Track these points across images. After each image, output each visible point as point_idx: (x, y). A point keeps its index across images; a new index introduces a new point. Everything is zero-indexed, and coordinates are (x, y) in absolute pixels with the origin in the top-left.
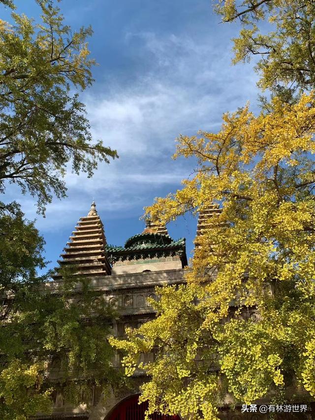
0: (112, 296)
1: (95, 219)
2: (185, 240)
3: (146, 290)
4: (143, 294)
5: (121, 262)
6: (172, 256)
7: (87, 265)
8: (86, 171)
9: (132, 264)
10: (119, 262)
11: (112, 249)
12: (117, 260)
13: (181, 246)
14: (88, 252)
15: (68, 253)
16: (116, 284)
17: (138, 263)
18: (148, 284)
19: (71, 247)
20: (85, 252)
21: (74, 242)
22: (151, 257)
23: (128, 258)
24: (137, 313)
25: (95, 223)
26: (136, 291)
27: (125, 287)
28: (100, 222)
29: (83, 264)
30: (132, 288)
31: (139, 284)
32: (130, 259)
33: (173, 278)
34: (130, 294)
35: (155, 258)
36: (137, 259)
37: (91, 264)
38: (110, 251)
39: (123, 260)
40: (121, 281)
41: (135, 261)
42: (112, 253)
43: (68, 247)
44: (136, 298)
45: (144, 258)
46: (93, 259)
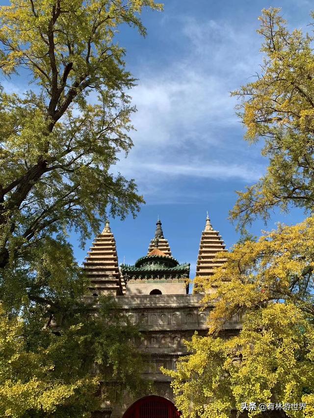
0: (130, 314)
1: (109, 236)
2: (189, 265)
3: (159, 311)
4: (156, 314)
5: (134, 280)
6: (178, 278)
7: (103, 279)
8: (119, 215)
9: (144, 282)
10: (132, 280)
11: (126, 268)
12: (131, 278)
13: (186, 270)
14: (104, 267)
15: (86, 267)
16: (134, 303)
17: (149, 282)
18: (161, 306)
19: (89, 261)
20: (101, 267)
21: (92, 257)
22: (160, 278)
23: (140, 277)
24: (151, 330)
25: (109, 240)
26: (150, 311)
27: (142, 307)
28: (113, 240)
29: (99, 278)
30: (147, 308)
31: (153, 305)
32: (142, 279)
33: (182, 302)
34: (145, 314)
35: (163, 279)
36: (148, 279)
37: (107, 279)
38: (125, 270)
39: (135, 279)
40: (138, 301)
41: (146, 280)
42: (127, 272)
43: (86, 261)
44: (150, 317)
45: (154, 278)
46: (108, 274)
